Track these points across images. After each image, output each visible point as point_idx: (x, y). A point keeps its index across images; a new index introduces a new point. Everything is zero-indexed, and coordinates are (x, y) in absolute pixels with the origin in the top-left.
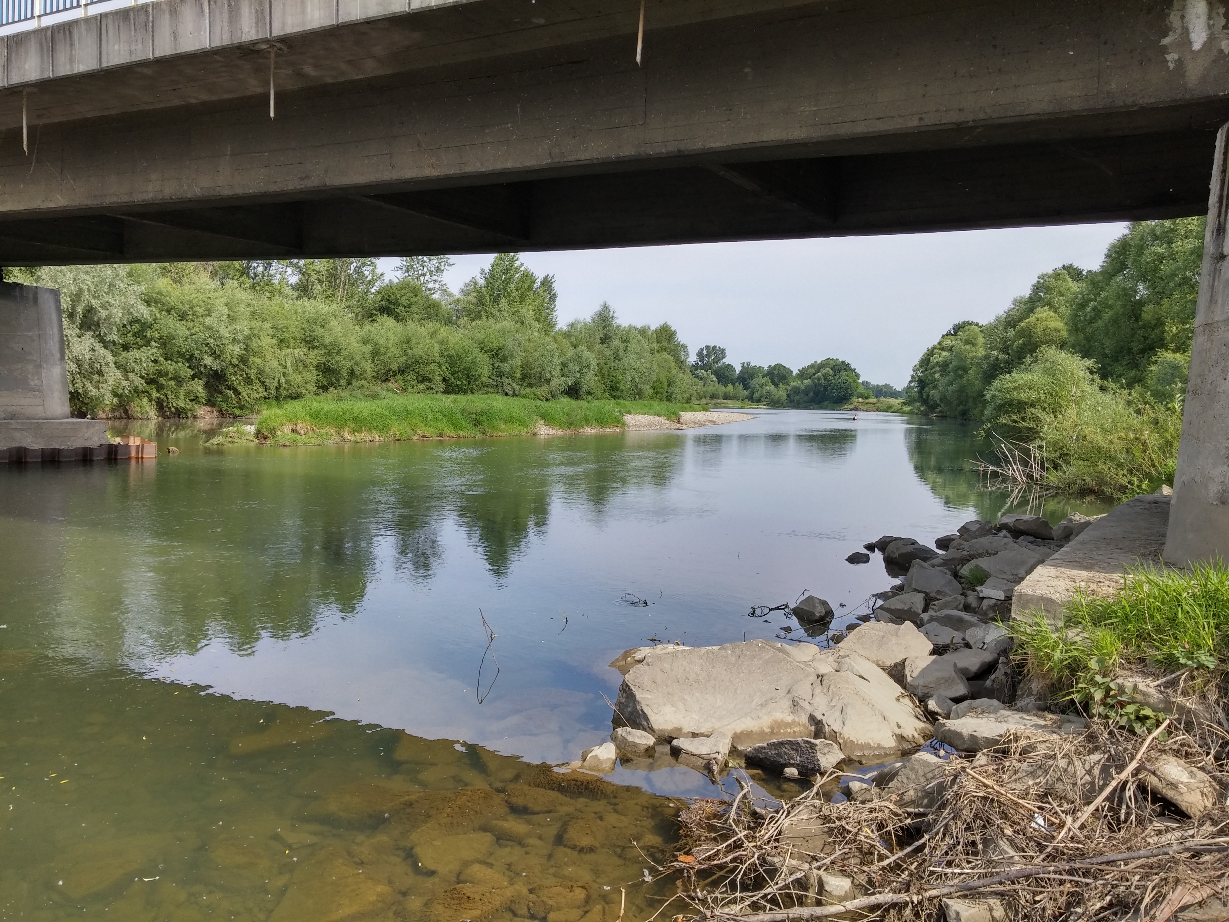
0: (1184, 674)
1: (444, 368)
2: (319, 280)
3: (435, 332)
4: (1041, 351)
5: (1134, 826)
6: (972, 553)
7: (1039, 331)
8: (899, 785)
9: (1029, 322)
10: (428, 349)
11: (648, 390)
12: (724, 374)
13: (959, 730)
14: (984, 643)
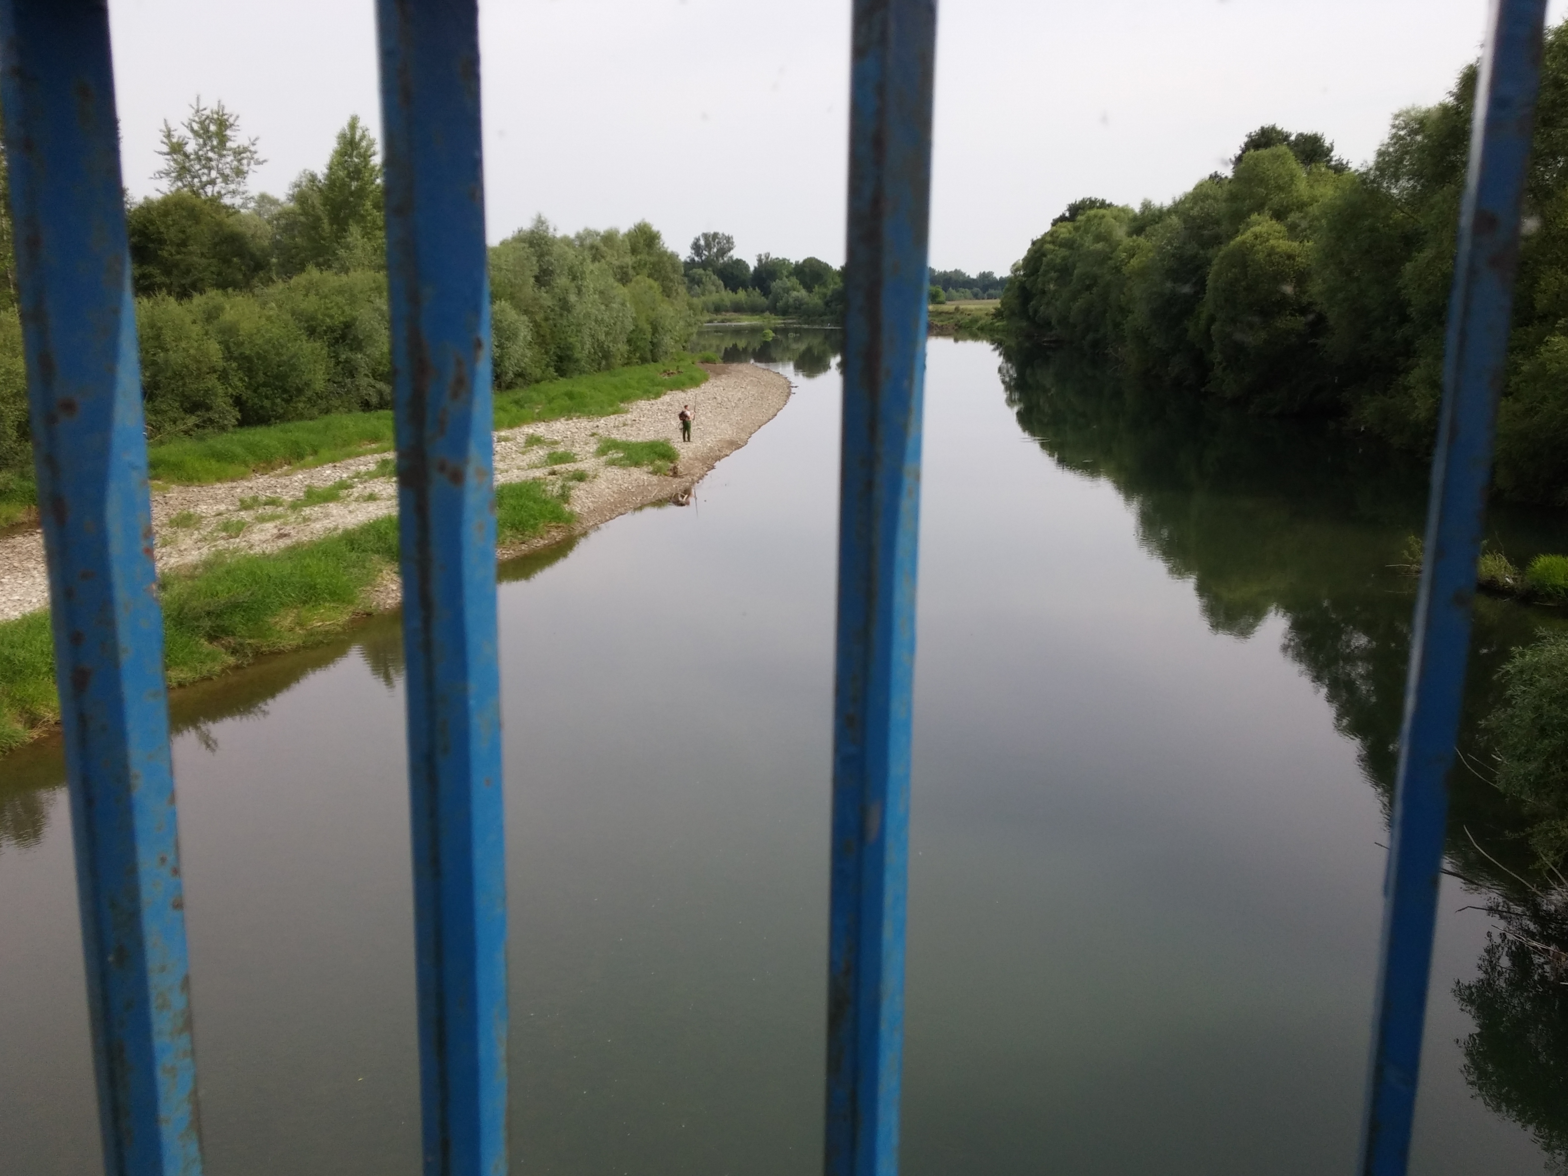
1: (235, 379)
9: (1243, 241)
10: (198, 348)
11: (620, 350)
12: (732, 274)
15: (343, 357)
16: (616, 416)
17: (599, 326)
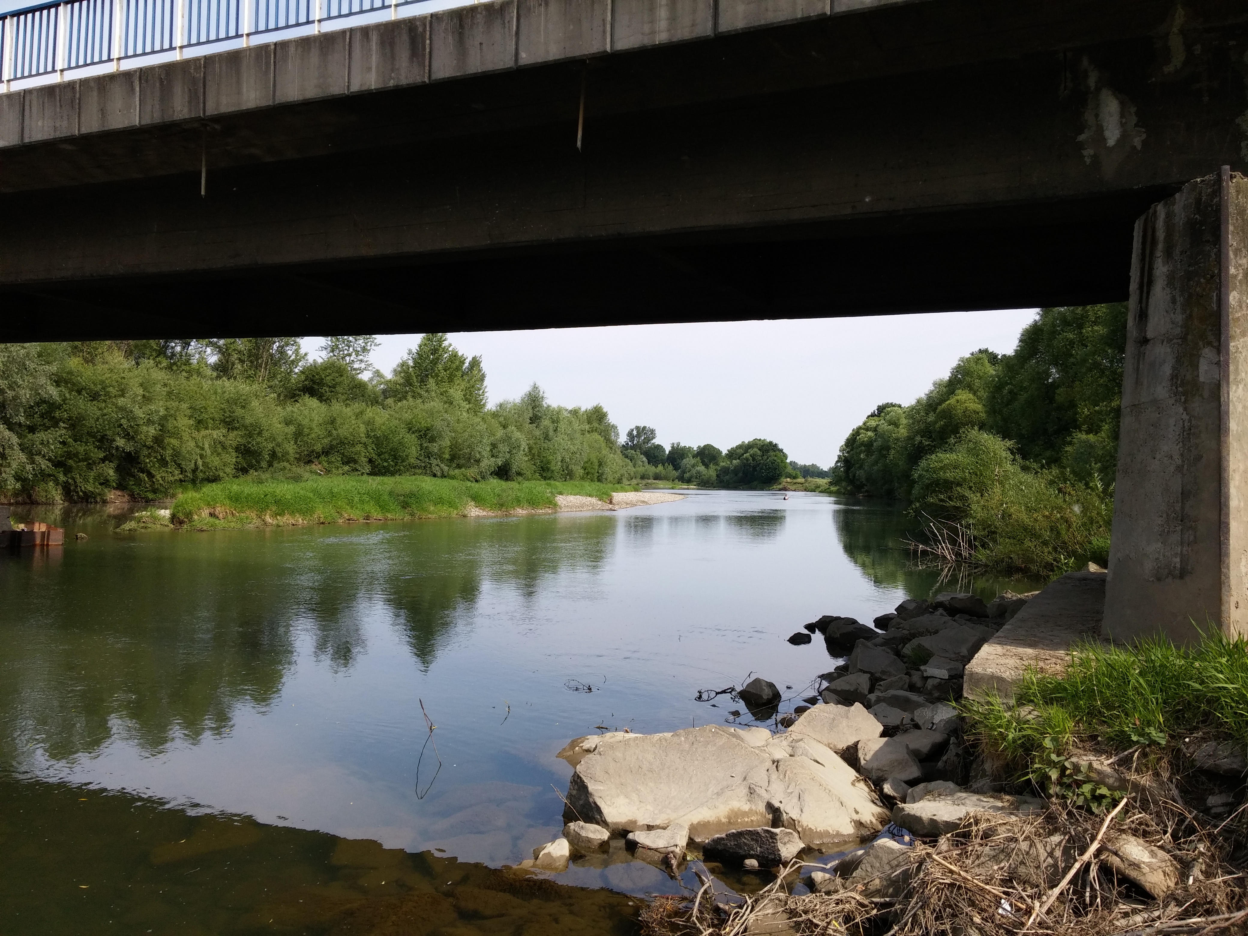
0: (1136, 751)
1: (370, 448)
2: (240, 359)
3: (361, 413)
4: (964, 432)
5: (1100, 909)
6: (912, 631)
7: (959, 412)
8: (864, 874)
9: (949, 404)
10: (354, 429)
11: (579, 471)
12: (653, 454)
13: (918, 814)
14: (933, 724)
15: (425, 446)
17: (567, 453)
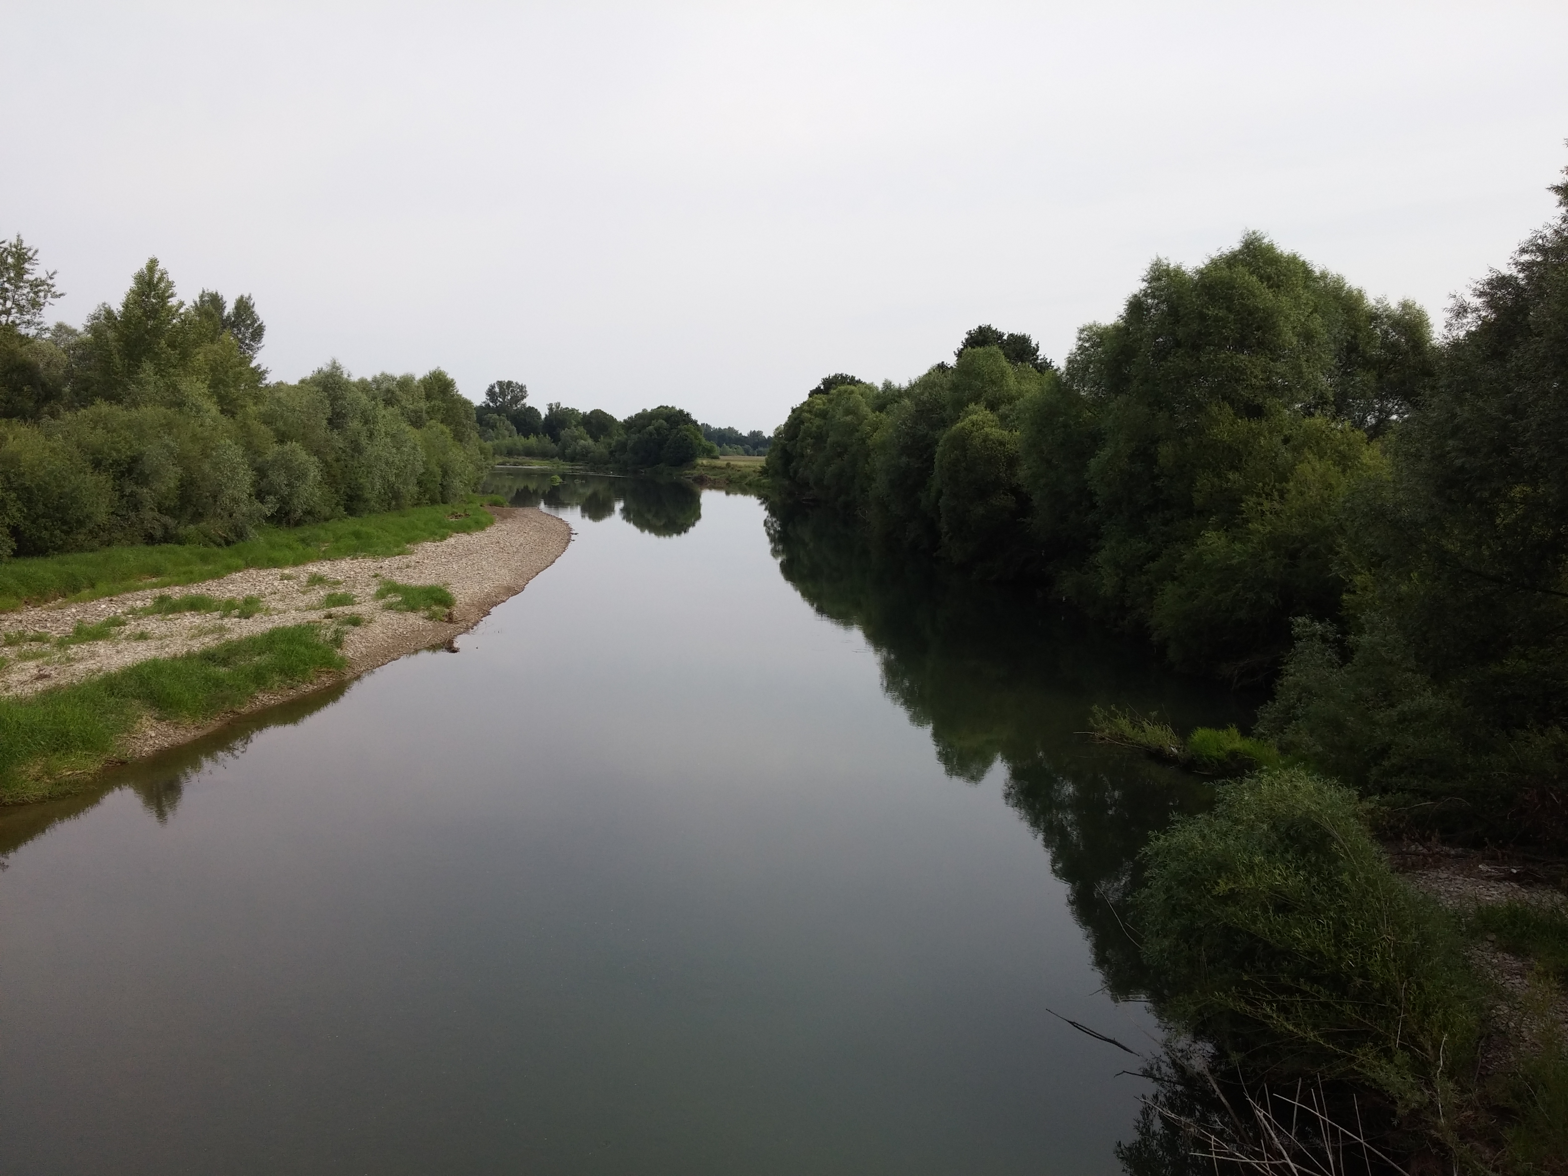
9: (962, 427)
11: (410, 491)
12: (525, 420)
15: (128, 491)
16: (400, 557)
17: (390, 469)
